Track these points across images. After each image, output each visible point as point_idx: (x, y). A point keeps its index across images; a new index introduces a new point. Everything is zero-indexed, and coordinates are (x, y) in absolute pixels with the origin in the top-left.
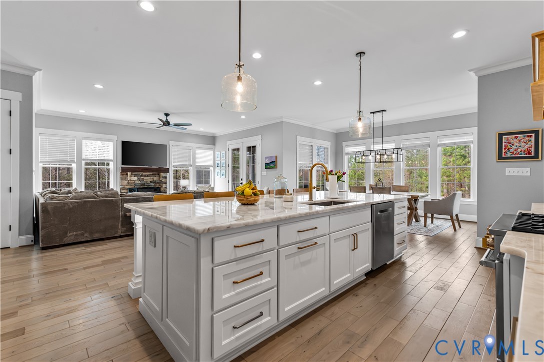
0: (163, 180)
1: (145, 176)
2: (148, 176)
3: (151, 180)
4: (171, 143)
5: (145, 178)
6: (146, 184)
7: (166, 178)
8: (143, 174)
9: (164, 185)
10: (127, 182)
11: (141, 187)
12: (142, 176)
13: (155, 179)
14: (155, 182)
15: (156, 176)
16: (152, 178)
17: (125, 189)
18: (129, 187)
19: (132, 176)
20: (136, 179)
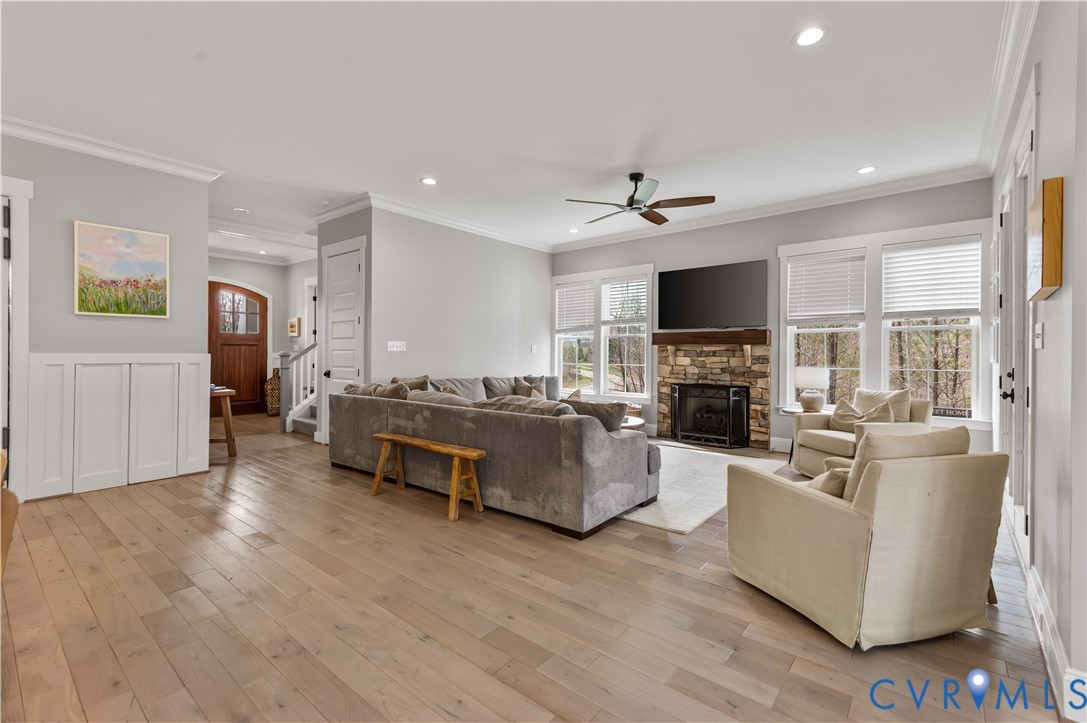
0: (755, 368)
1: (708, 354)
2: (714, 354)
3: (723, 366)
4: (784, 251)
5: (709, 360)
6: (709, 377)
7: (765, 360)
8: (705, 349)
9: (761, 383)
10: (670, 368)
11: (700, 382)
12: (702, 353)
13: (734, 362)
14: (732, 372)
15: (738, 353)
16: (725, 359)
17: (665, 385)
18: (674, 381)
19: (681, 353)
20: (686, 361)
